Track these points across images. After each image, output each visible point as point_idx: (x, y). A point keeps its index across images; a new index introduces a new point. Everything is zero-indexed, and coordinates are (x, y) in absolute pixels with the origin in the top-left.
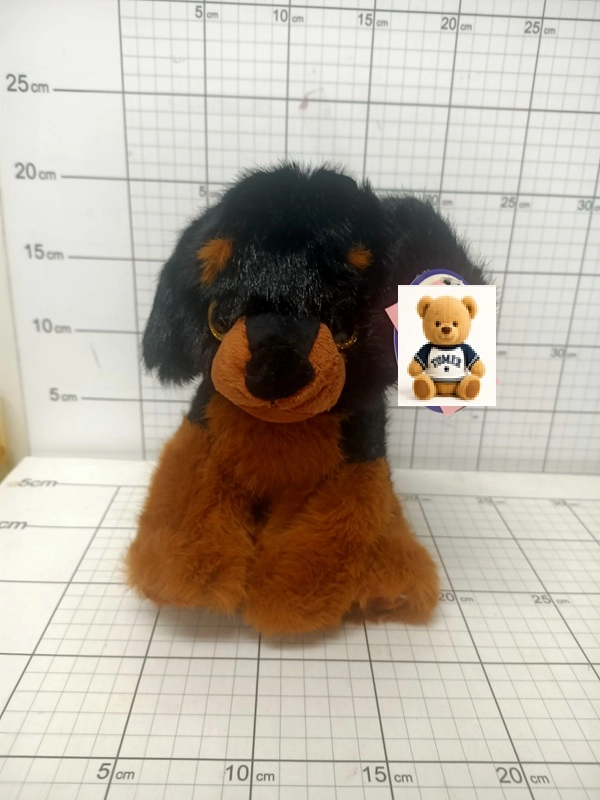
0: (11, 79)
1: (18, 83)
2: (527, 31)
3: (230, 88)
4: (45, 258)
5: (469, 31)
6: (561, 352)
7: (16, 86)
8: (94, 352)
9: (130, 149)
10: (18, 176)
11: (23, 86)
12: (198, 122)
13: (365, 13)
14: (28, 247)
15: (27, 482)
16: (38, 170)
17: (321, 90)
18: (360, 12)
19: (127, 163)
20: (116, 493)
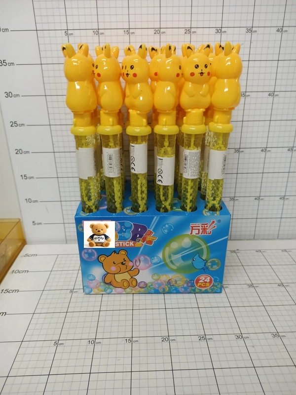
0: (12, 123)
1: (14, 124)
4: (28, 179)
7: (13, 125)
8: (46, 208)
9: (54, 143)
10: (16, 153)
11: (16, 125)
14: (22, 176)
15: (27, 255)
16: (23, 151)
19: (53, 147)
20: (57, 257)
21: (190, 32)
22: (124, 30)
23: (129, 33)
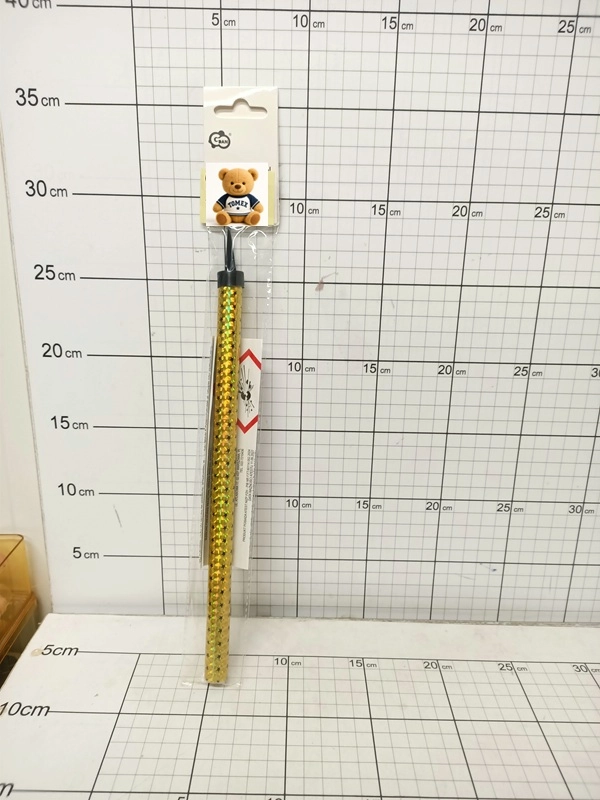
0: (39, 269)
1: (45, 272)
2: (536, 216)
4: (70, 428)
5: (480, 218)
6: (578, 508)
7: (43, 275)
8: (116, 512)
9: (153, 329)
10: (44, 355)
11: (50, 275)
13: (378, 204)
14: (54, 418)
15: (50, 650)
16: (64, 349)
17: (336, 273)
18: (374, 203)
19: (151, 342)
21: (574, 29)
22: (384, 15)
23: (397, 25)
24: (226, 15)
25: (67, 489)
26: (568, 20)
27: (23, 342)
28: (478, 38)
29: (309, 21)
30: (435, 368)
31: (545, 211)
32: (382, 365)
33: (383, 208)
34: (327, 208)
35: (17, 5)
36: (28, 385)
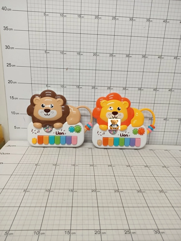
0: (8, 64)
2: (110, 56)
3: (52, 66)
4: (14, 99)
5: (99, 56)
8: (24, 118)
9: (32, 78)
10: (9, 83)
12: (46, 73)
13: (78, 53)
14: (10, 97)
15: (9, 146)
16: (13, 81)
17: (70, 67)
20: (28, 148)
21: (115, 19)
22: (78, 15)
23: (81, 17)
24: (47, 14)
25: (13, 113)
26: (114, 17)
27: (4, 80)
28: (97, 20)
29: (63, 15)
30: (91, 87)
31: (112, 55)
32: (80, 87)
33: (79, 53)
34: (68, 53)
35: (4, 10)
36: (5, 89)
